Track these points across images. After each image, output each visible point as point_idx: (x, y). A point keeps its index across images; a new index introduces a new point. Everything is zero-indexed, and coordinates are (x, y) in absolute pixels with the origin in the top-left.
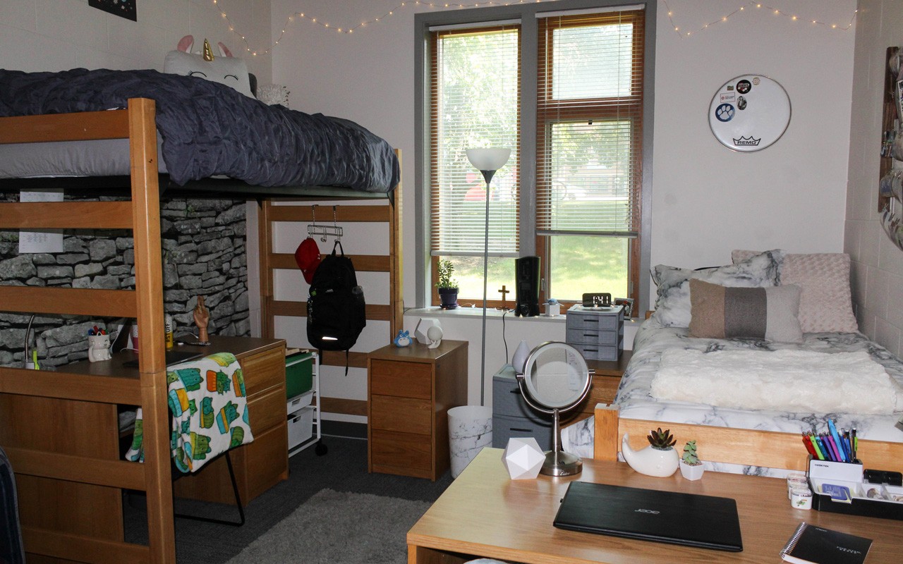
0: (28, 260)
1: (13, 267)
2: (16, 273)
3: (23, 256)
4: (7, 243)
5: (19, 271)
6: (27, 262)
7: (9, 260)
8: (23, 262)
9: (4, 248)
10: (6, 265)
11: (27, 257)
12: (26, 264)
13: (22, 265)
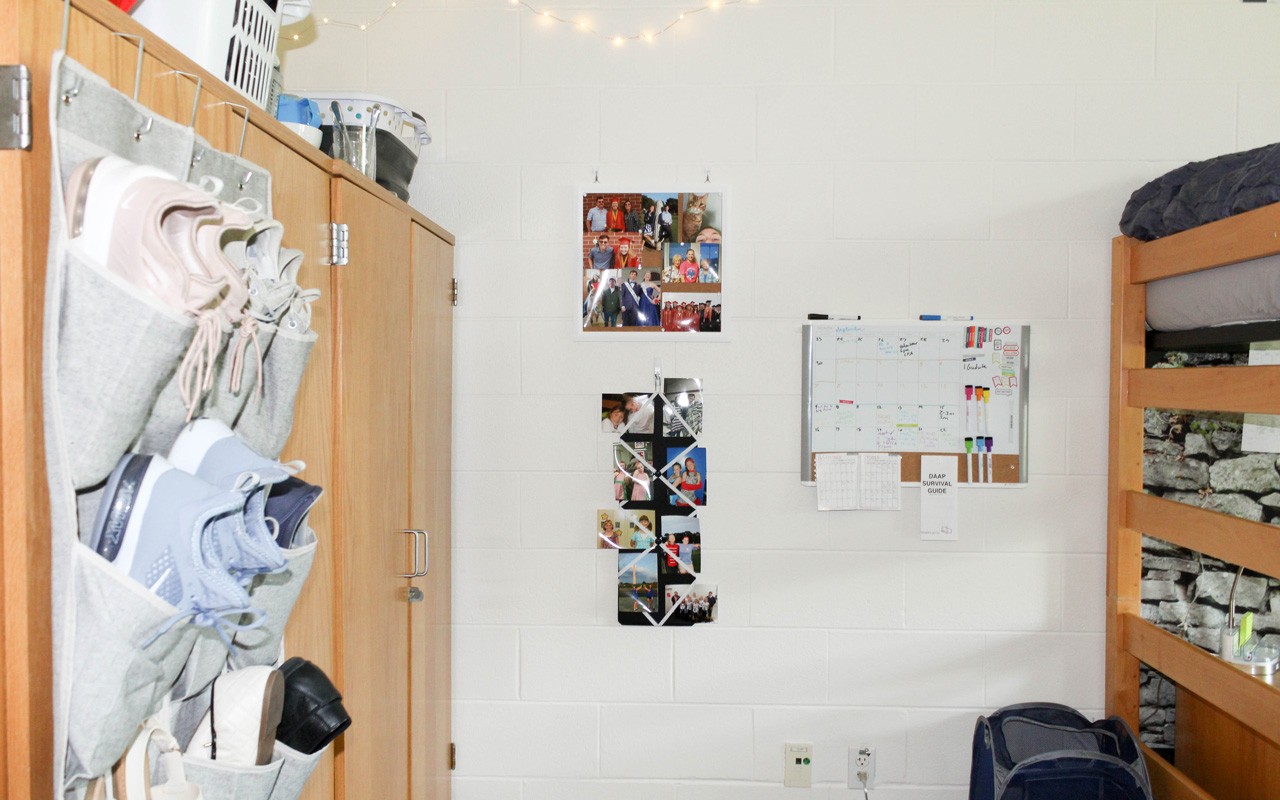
0: (1266, 462)
1: (1237, 472)
2: (1241, 482)
3: (1259, 457)
4: (1227, 434)
5: (1247, 480)
6: (1265, 466)
7: (1230, 461)
8: (1257, 465)
9: (1223, 442)
10: (1225, 469)
11: (1265, 458)
12: (1262, 469)
13: (1254, 470)
